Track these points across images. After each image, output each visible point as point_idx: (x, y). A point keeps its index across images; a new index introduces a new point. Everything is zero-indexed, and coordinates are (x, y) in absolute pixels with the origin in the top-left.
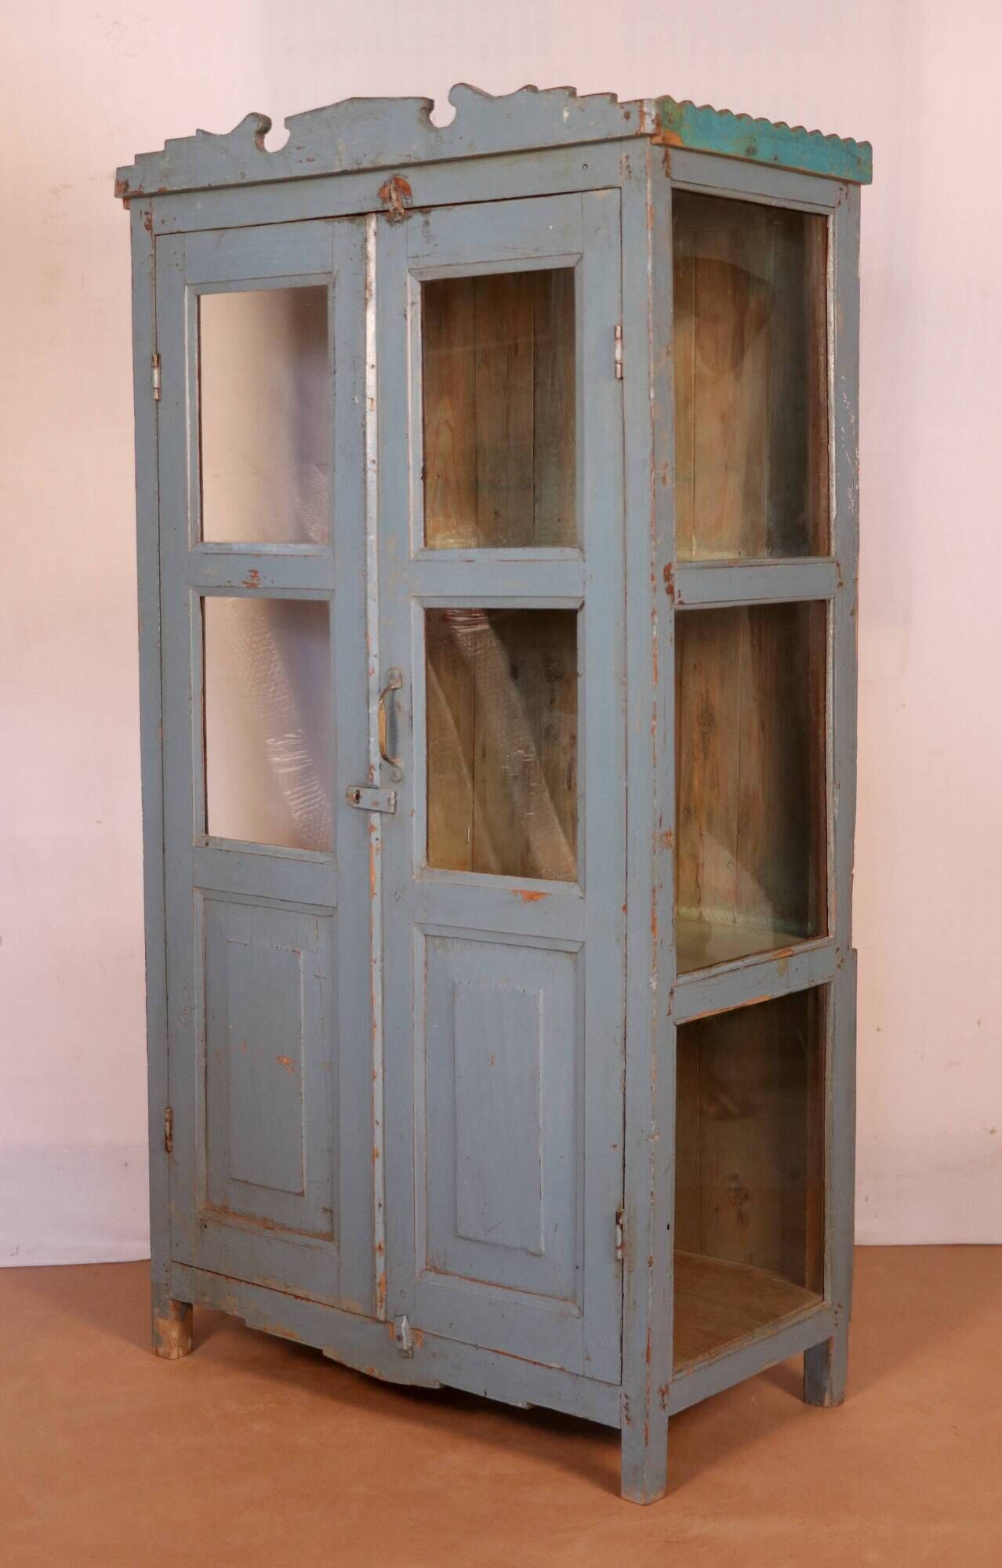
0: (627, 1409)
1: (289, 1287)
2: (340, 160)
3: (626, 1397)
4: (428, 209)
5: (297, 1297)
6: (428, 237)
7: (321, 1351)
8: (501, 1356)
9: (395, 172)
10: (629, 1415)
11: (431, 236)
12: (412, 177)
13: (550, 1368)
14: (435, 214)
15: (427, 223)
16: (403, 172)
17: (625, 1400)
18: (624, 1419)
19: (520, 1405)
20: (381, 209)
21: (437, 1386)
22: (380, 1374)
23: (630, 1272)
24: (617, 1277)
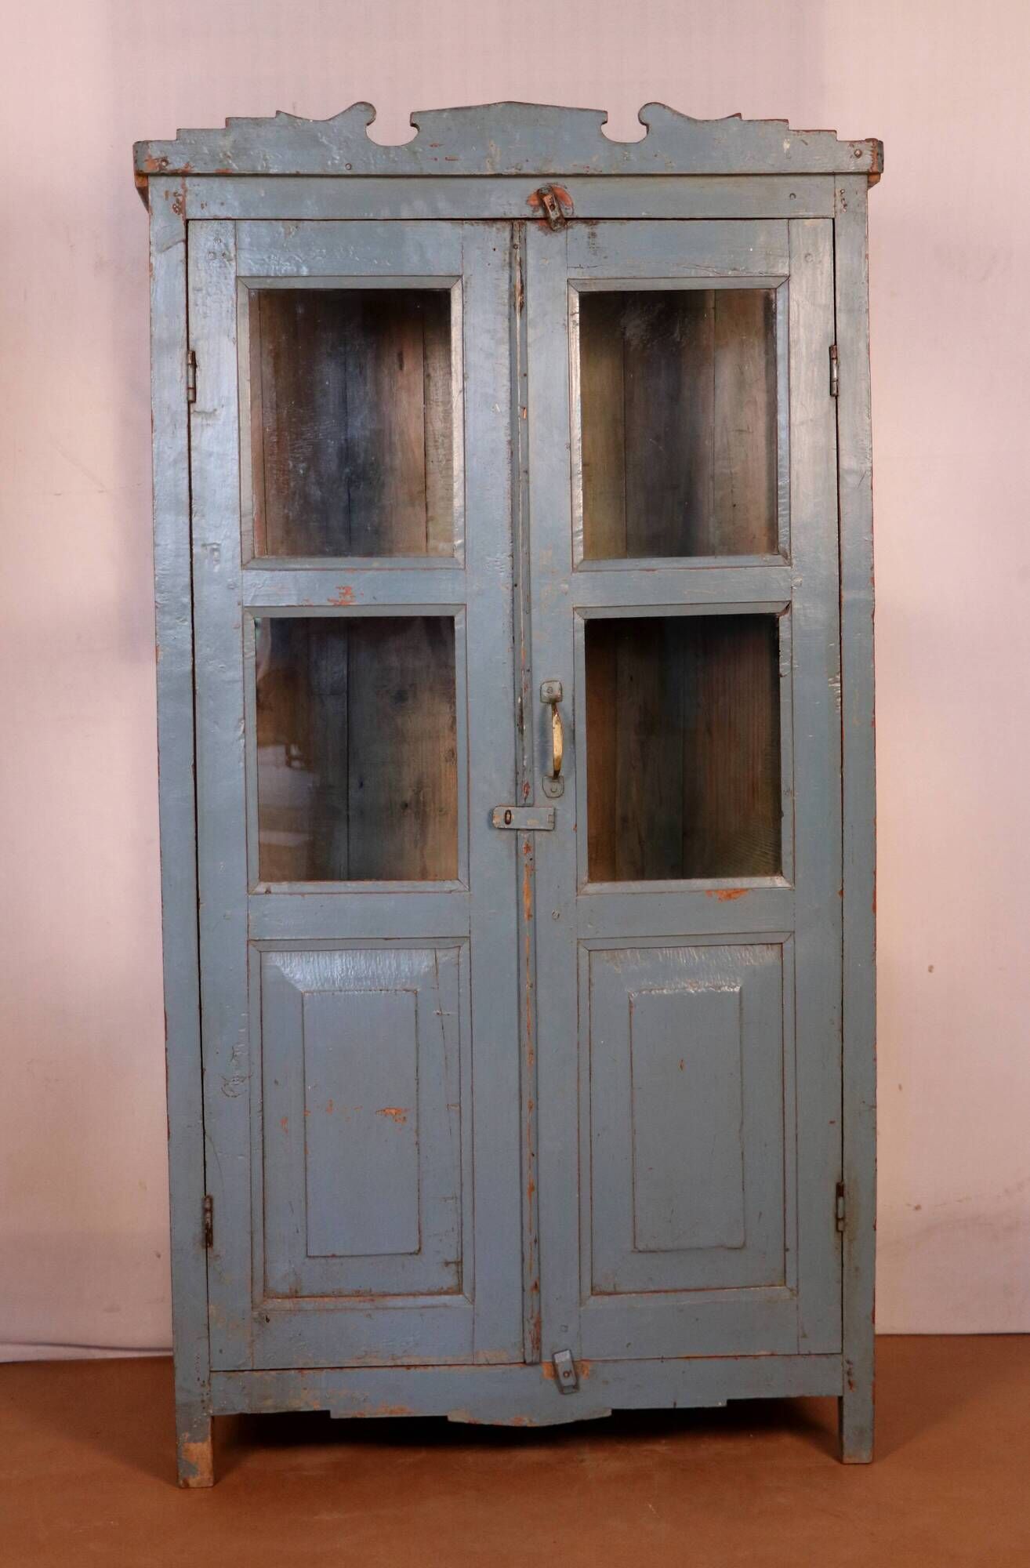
0: (849, 1373)
1: (399, 1358)
2: (492, 164)
3: (848, 1362)
4: (594, 221)
5: (409, 1367)
6: (595, 249)
7: (445, 1418)
8: (694, 1361)
9: (552, 181)
10: (851, 1380)
11: (598, 248)
12: (571, 187)
13: (755, 1357)
14: (602, 227)
15: (593, 235)
16: (561, 181)
17: (847, 1367)
18: (846, 1384)
19: (720, 1404)
20: (531, 216)
21: (608, 1414)
22: (531, 1421)
23: (850, 1241)
24: (837, 1248)
